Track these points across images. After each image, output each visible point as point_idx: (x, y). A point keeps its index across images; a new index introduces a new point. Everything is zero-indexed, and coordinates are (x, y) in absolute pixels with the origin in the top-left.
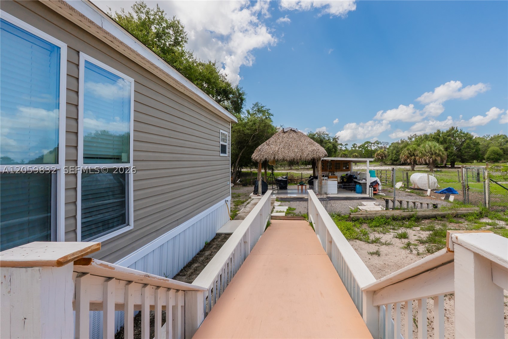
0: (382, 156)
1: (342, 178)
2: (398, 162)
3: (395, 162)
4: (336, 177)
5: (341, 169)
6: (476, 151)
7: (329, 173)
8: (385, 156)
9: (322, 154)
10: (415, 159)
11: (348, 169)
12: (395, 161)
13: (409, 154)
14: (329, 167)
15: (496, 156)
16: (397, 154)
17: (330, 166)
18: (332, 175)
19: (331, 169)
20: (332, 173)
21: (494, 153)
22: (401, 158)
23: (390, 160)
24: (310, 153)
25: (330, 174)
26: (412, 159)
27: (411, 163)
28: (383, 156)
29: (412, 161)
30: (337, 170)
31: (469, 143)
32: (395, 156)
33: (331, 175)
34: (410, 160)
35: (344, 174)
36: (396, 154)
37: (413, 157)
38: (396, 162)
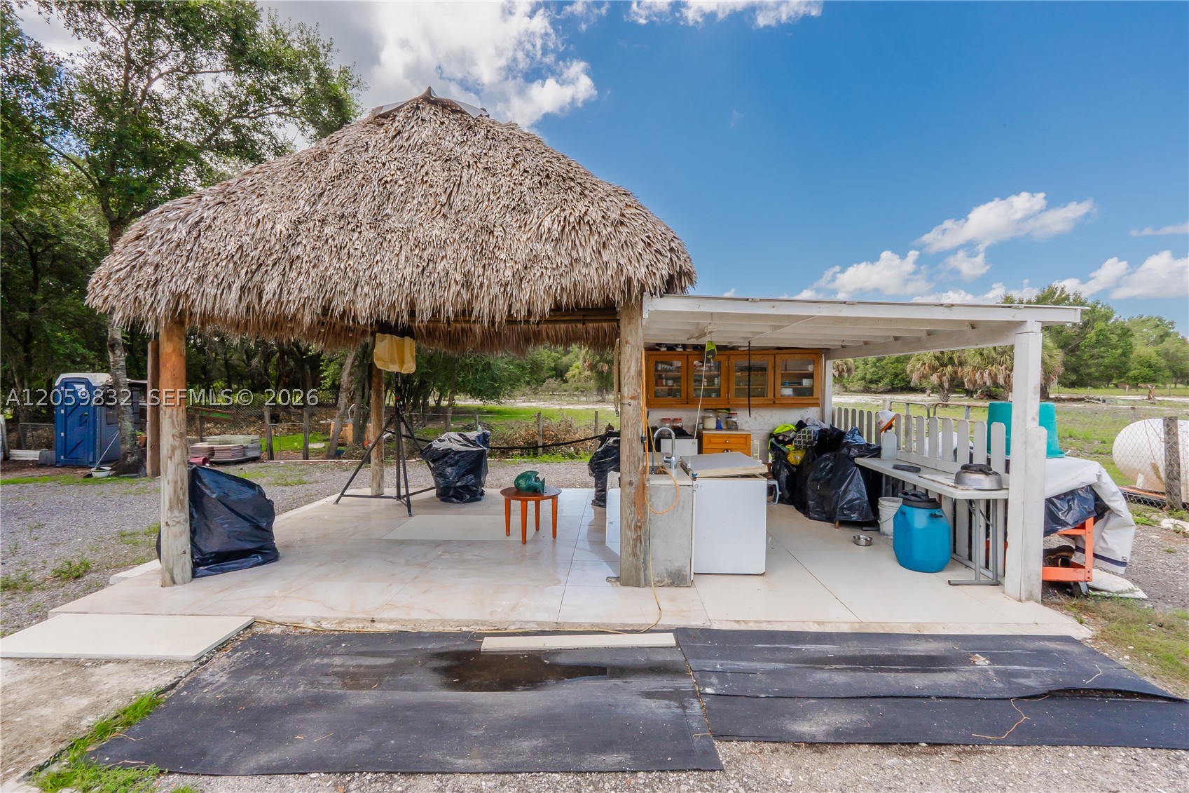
0: (840, 370)
1: (776, 443)
2: (880, 385)
3: (872, 386)
4: (743, 444)
5: (770, 396)
6: (1124, 354)
7: (703, 418)
8: (849, 371)
9: (648, 257)
10: (956, 372)
11: (807, 395)
12: (871, 382)
13: (937, 358)
14: (705, 383)
15: (1146, 371)
16: (878, 364)
17: (711, 380)
18: (724, 426)
19: (719, 395)
20: (723, 415)
21: (1139, 363)
22: (912, 371)
23: (859, 380)
24: (549, 247)
25: (711, 423)
26: (945, 375)
27: (941, 385)
28: (843, 369)
29: (944, 379)
30: (754, 401)
31: (1104, 330)
32: (872, 370)
33: (719, 428)
34: (940, 378)
35: (784, 420)
36: (874, 365)
37: (949, 369)
38: (877, 384)
